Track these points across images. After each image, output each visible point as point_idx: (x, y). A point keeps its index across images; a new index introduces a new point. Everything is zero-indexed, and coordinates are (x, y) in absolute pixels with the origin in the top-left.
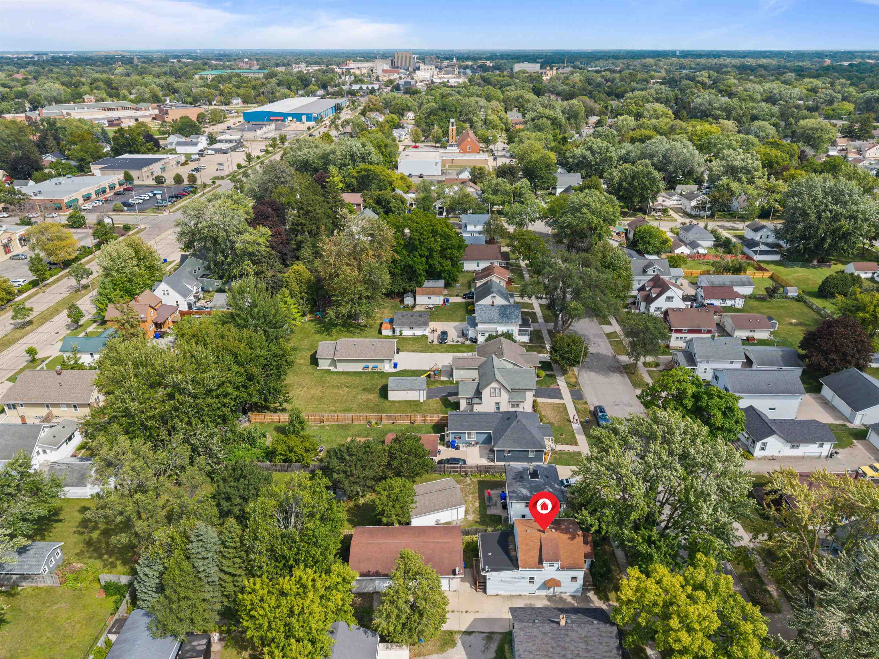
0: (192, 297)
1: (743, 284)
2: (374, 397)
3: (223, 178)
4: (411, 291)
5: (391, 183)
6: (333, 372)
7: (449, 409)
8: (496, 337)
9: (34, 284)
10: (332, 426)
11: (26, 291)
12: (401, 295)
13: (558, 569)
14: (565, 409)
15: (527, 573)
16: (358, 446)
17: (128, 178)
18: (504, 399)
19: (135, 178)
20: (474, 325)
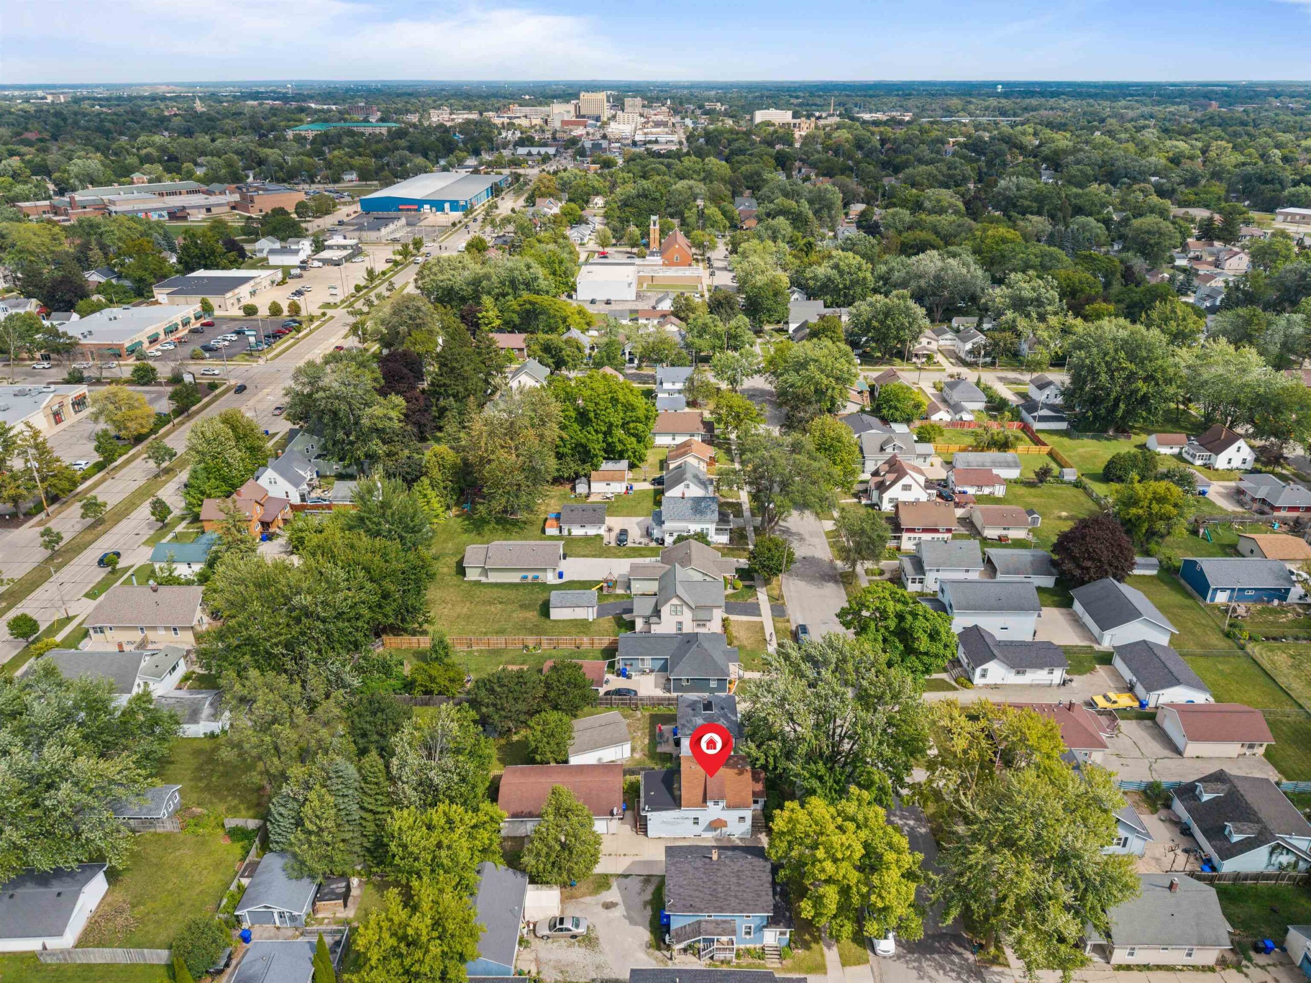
0: (305, 486)
1: (1008, 465)
2: (532, 615)
3: (336, 305)
4: (585, 476)
5: (564, 320)
6: (484, 584)
7: (623, 630)
8: (687, 538)
9: (99, 467)
10: (481, 651)
11: (90, 476)
12: (572, 480)
13: (723, 809)
14: (762, 628)
15: (692, 813)
16: (510, 676)
17: (207, 308)
18: (687, 617)
19: (216, 307)
20: (661, 523)
